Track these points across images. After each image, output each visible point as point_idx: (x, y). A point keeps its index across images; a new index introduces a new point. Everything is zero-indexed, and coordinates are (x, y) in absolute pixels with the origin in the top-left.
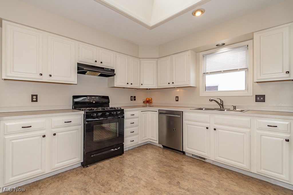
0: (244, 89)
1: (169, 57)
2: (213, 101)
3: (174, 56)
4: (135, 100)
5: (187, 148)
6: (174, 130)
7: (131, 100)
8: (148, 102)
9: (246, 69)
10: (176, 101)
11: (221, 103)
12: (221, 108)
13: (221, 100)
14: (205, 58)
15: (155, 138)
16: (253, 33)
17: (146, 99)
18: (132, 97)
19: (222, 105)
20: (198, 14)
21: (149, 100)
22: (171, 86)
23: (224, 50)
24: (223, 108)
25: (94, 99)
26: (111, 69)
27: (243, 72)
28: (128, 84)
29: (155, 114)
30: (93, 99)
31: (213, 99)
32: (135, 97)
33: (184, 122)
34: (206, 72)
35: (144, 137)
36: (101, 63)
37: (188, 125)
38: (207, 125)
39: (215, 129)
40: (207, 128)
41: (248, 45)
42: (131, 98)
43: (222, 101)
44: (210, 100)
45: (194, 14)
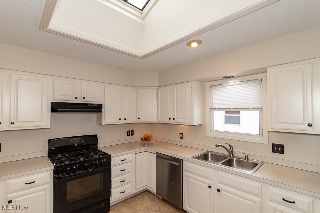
0: (258, 133)
1: (170, 87)
2: (220, 147)
3: (175, 86)
4: (132, 135)
5: (187, 207)
6: (173, 181)
7: (128, 135)
8: (146, 139)
9: (260, 109)
10: (180, 138)
11: (230, 149)
12: (230, 155)
13: (230, 146)
14: (212, 89)
15: (153, 187)
16: (266, 68)
17: (144, 136)
18: (129, 131)
19: (232, 152)
20: (194, 45)
21: (148, 136)
22: (172, 122)
23: (234, 82)
24: (233, 155)
25: (77, 140)
26: (98, 104)
27: (257, 113)
28: (120, 119)
29: (153, 156)
30: (75, 141)
31: (219, 144)
32: (132, 131)
33: (184, 174)
34: (214, 108)
35: (139, 185)
36: (84, 98)
37: (188, 178)
38: (210, 183)
39: (219, 190)
40: (210, 187)
41: (262, 79)
42: (127, 133)
43: (232, 147)
44: (216, 146)
45: (189, 44)
